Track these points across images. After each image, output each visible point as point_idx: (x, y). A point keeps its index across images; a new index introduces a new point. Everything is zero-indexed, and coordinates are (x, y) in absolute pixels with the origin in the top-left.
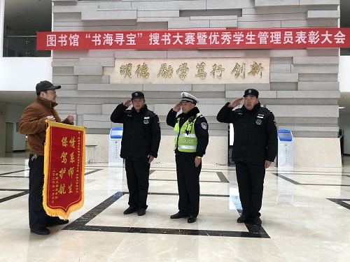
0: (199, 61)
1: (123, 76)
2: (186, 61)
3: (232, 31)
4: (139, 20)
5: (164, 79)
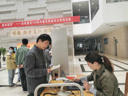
0: (34, 29)
1: (14, 35)
2: (31, 29)
4: (16, 19)
5: (25, 35)
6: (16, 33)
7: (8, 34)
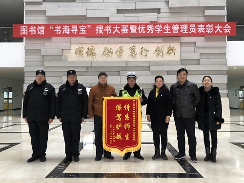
0: (132, 45)
1: (77, 56)
2: (122, 45)
3: (154, 24)
4: (88, 16)
5: (107, 58)
6: (85, 51)
7: (64, 54)
